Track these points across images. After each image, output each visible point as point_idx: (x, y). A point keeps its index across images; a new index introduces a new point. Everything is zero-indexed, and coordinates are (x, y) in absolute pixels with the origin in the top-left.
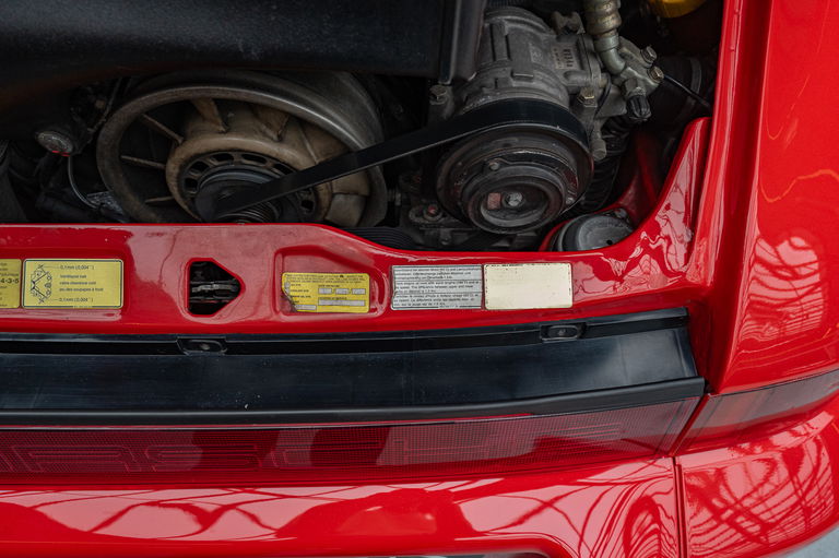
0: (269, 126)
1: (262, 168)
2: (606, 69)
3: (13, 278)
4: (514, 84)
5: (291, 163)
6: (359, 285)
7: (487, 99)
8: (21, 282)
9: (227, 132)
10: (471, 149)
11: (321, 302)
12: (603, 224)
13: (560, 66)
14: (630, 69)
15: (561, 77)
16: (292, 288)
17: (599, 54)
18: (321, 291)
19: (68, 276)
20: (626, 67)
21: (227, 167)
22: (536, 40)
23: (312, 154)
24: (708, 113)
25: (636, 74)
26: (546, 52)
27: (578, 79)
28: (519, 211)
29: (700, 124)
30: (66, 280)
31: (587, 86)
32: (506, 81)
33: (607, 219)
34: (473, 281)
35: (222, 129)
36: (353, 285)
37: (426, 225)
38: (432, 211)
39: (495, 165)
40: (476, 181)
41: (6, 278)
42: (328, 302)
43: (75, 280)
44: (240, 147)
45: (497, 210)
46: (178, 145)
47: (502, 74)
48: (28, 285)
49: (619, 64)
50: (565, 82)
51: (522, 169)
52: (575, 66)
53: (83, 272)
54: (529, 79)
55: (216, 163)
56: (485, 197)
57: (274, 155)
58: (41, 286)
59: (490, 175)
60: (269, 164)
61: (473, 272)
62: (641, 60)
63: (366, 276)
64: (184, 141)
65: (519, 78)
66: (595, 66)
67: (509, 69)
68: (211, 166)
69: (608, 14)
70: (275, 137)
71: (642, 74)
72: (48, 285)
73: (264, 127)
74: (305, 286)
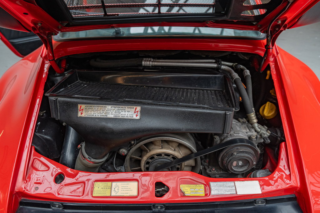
0: (172, 147)
1: (169, 158)
2: (256, 131)
3: (109, 187)
4: (235, 135)
5: (177, 156)
6: (201, 188)
7: (229, 139)
8: (111, 188)
9: (162, 148)
10: (228, 150)
11: (191, 193)
12: (264, 172)
13: (244, 131)
14: (262, 131)
15: (245, 133)
16: (183, 189)
17: (253, 128)
18: (191, 190)
19: (123, 187)
20: (261, 130)
21: (160, 158)
22: (237, 125)
23: (182, 154)
24: (285, 141)
25: (264, 132)
26: (240, 128)
27: (250, 134)
28: (241, 166)
29: (283, 144)
30: (123, 188)
31: (252, 135)
32: (233, 134)
33: (264, 171)
34: (232, 186)
35: (161, 148)
36: (200, 188)
37: (212, 174)
38: (214, 170)
39: (235, 154)
40: (230, 158)
41: (107, 187)
42: (193, 193)
43: (125, 188)
44: (165, 152)
45: (235, 166)
46: (148, 152)
47: (232, 133)
48: (113, 189)
49: (259, 130)
50: (247, 134)
51: (242, 155)
52: (248, 131)
53: (127, 185)
54: (239, 134)
55: (157, 157)
56: (232, 163)
57: (173, 154)
58: (116, 189)
59: (234, 156)
60: (171, 157)
61: (232, 184)
62: (264, 129)
63: (203, 185)
64: (150, 151)
65: (236, 134)
66: (253, 130)
67: (233, 131)
68: (155, 157)
69: (254, 119)
70: (173, 149)
71: (266, 132)
72: (118, 189)
73: (171, 147)
74: (186, 188)
